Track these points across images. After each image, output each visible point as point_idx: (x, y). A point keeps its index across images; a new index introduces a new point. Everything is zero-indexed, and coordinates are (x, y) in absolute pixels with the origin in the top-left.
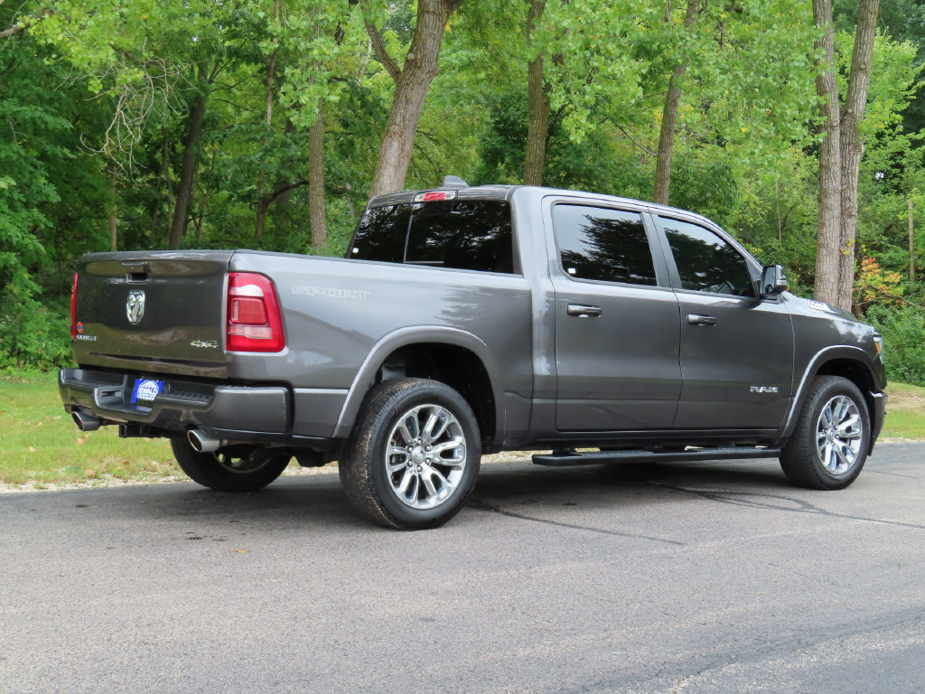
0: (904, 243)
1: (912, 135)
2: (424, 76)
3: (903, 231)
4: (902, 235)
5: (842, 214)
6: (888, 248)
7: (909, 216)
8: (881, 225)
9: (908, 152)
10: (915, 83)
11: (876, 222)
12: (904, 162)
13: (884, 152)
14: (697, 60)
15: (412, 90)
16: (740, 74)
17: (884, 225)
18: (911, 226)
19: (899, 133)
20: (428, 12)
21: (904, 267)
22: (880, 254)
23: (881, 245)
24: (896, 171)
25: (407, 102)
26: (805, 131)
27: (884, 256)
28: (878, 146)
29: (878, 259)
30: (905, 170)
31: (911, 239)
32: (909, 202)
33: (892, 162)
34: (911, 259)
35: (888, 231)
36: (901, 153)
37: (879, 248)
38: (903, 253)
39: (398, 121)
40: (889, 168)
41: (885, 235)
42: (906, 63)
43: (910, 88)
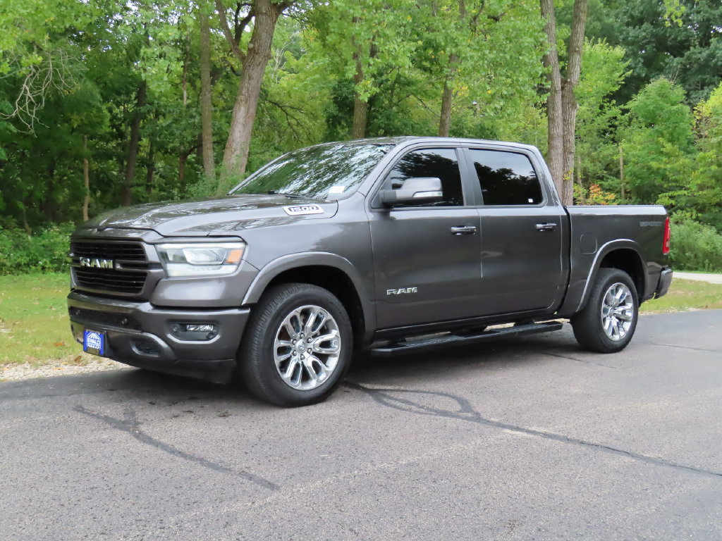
0: (617, 175)
1: (622, 106)
2: (260, 60)
3: (616, 167)
4: (615, 170)
5: (564, 152)
6: (608, 178)
7: (620, 157)
8: (602, 164)
9: (619, 117)
10: (624, 73)
11: (600, 162)
12: (617, 123)
13: (605, 117)
14: (454, 42)
15: (253, 69)
16: (487, 52)
17: (605, 164)
18: (621, 164)
19: (613, 105)
20: (262, 13)
21: (617, 190)
22: (602, 182)
23: (603, 176)
24: (612, 129)
25: (249, 79)
26: (534, 93)
27: (605, 184)
28: (601, 113)
29: (601, 185)
30: (618, 128)
31: (621, 172)
32: (620, 148)
33: (610, 124)
34: (622, 185)
35: (607, 167)
36: (615, 118)
37: (602, 178)
38: (617, 181)
39: (244, 92)
40: (608, 128)
41: (605, 170)
42: (618, 61)
43: (620, 76)
